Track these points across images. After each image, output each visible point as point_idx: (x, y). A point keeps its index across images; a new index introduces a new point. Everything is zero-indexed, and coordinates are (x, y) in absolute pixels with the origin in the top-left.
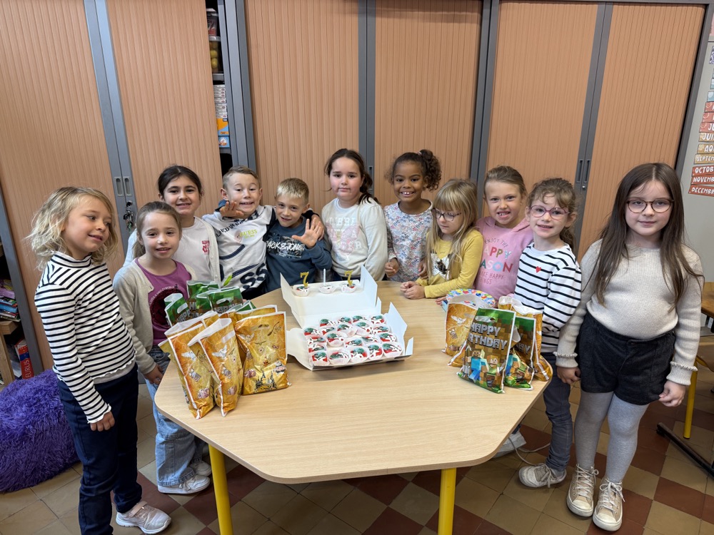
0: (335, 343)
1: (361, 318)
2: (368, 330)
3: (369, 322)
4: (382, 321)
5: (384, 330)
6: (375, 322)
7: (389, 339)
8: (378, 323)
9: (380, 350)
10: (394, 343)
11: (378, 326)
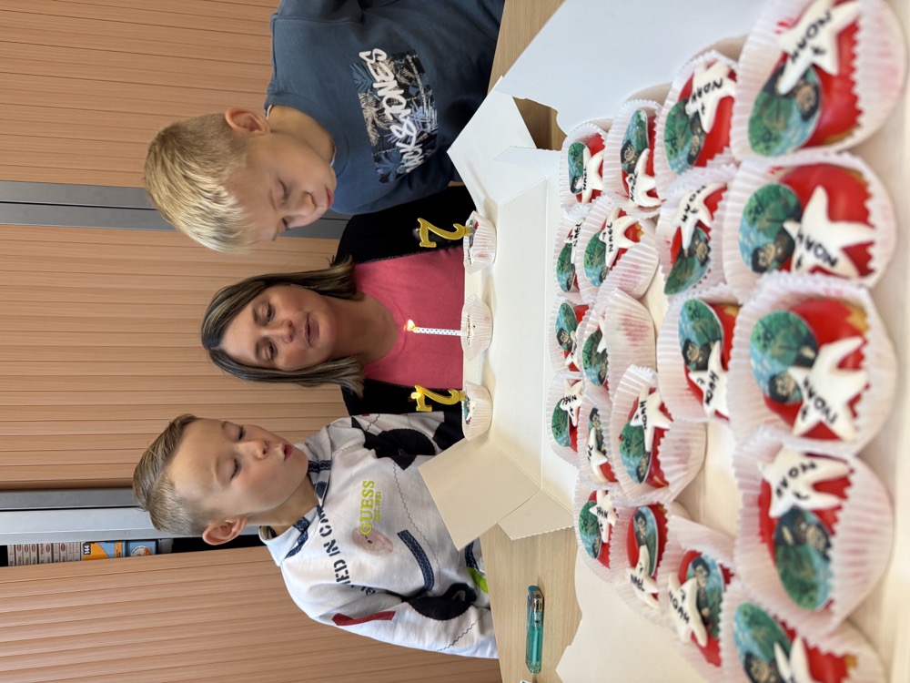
0: (684, 458)
1: (567, 249)
2: (632, 233)
3: (591, 217)
4: (596, 145)
5: (645, 133)
6: (594, 182)
7: (710, 102)
8: (602, 171)
9: (800, 184)
10: (755, 65)
11: (614, 168)
